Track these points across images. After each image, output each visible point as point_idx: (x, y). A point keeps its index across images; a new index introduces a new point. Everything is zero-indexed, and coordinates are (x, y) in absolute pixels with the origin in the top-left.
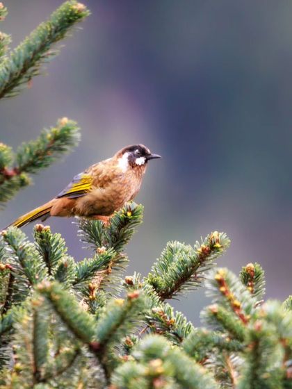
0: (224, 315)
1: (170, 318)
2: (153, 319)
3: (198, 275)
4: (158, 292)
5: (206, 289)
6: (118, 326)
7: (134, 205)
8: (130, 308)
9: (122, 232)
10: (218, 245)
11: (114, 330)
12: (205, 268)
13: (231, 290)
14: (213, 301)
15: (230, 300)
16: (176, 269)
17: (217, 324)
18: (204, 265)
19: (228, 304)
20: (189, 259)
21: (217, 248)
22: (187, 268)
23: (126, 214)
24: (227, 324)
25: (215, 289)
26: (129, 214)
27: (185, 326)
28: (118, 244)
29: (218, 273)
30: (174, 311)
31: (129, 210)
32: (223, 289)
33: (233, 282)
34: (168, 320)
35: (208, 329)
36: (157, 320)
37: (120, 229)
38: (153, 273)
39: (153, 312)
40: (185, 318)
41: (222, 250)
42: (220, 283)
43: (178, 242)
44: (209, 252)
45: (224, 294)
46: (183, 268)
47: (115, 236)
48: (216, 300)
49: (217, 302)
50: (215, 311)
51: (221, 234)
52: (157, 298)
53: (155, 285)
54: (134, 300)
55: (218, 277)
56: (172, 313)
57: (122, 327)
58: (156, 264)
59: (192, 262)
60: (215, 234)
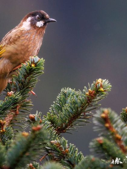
0: (109, 146)
1: (65, 149)
2: (51, 150)
3: (87, 114)
4: (55, 127)
5: (94, 125)
6: (24, 153)
7: (37, 59)
8: (34, 139)
9: (27, 80)
10: (102, 89)
11: (21, 156)
12: (92, 108)
13: (114, 125)
14: (99, 135)
15: (113, 134)
16: (69, 109)
17: (103, 153)
18: (92, 106)
19: (111, 137)
20: (79, 101)
21: (101, 91)
22: (77, 108)
23: (31, 66)
24: (110, 153)
25: (101, 125)
26: (33, 65)
27: (77, 155)
28: (24, 91)
29: (103, 112)
30: (68, 143)
31: (33, 62)
32: (107, 125)
33: (115, 119)
34: (63, 150)
35: (95, 156)
36: (55, 150)
37: (25, 78)
38: (51, 113)
39: (52, 144)
40: (77, 149)
41: (105, 93)
42: (105, 120)
43: (70, 89)
44: (95, 95)
45: (108, 129)
46: (74, 107)
47: (22, 83)
48: (102, 133)
49: (102, 136)
50: (102, 142)
51: (104, 81)
52: (55, 132)
53: (53, 122)
54: (37, 132)
55: (103, 115)
56: (67, 145)
57: (27, 154)
58: (53, 106)
59: (82, 103)
60: (100, 80)
